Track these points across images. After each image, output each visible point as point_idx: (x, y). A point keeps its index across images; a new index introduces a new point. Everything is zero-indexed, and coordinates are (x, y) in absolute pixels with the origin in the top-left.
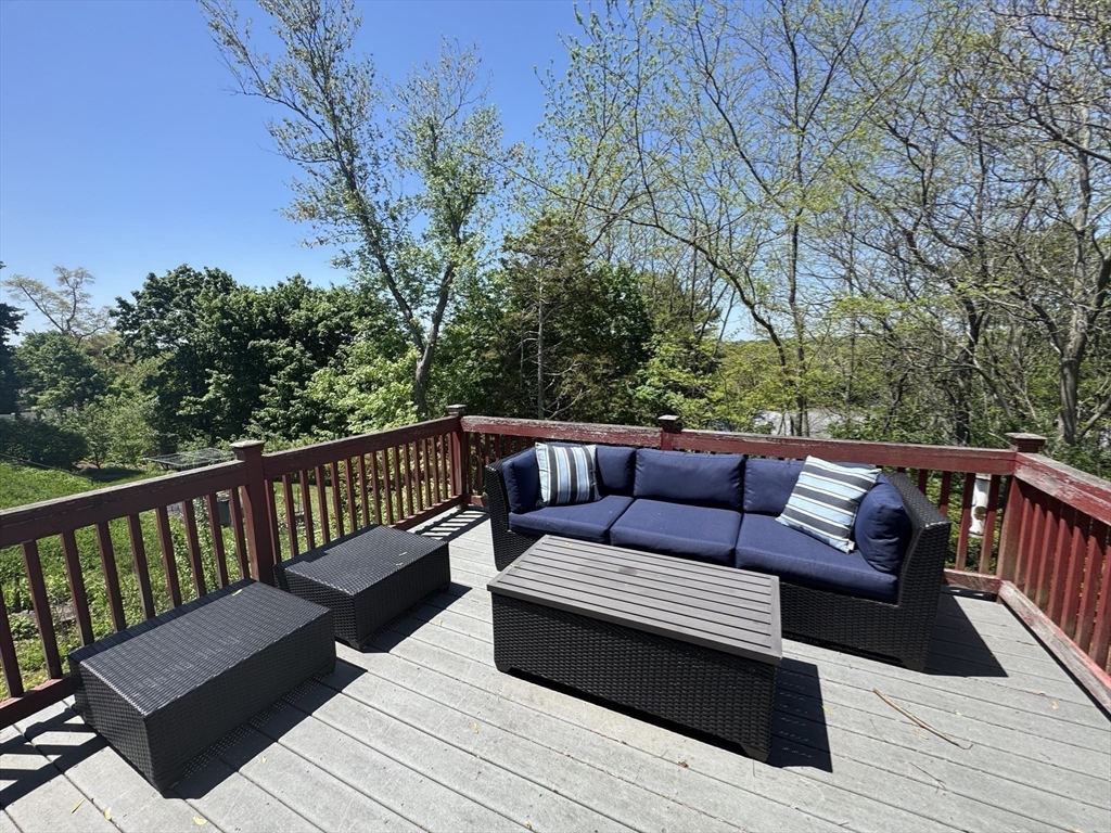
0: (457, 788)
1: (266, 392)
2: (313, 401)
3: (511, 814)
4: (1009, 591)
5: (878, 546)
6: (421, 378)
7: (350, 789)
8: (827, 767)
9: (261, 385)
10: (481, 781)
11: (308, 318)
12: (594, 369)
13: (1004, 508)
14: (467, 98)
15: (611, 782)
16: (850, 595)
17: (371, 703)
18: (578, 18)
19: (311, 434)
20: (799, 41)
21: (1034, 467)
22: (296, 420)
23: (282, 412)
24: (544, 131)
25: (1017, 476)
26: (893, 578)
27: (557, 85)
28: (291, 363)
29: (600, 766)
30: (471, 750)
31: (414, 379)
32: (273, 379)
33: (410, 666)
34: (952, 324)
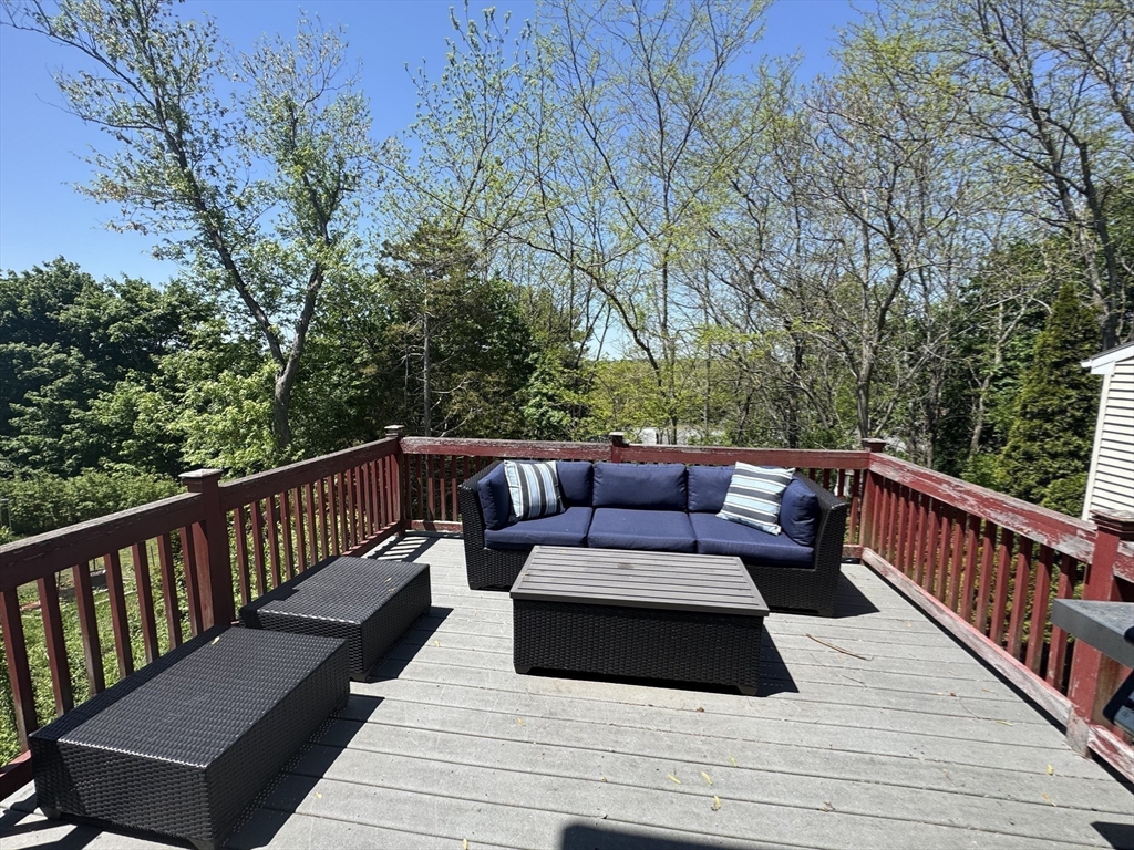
0: (529, 770)
1: (20, 414)
2: (100, 424)
3: (586, 776)
4: (869, 555)
5: (800, 526)
6: (282, 396)
7: (428, 796)
8: (795, 690)
9: (13, 405)
10: (548, 759)
11: (91, 317)
12: (485, 387)
13: (862, 498)
14: (332, 83)
15: (653, 734)
16: (782, 566)
17: (406, 724)
18: (456, 24)
19: (100, 469)
20: (662, 95)
21: (883, 462)
22: (74, 450)
23: (49, 440)
24: (418, 132)
25: (872, 469)
26: (810, 549)
27: (430, 87)
28: (63, 376)
29: (639, 726)
30: (526, 739)
31: (272, 396)
32: (31, 395)
33: (428, 686)
34: (783, 355)
